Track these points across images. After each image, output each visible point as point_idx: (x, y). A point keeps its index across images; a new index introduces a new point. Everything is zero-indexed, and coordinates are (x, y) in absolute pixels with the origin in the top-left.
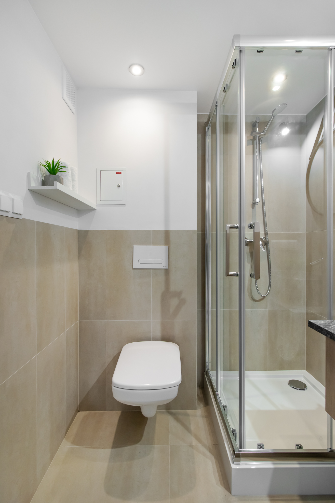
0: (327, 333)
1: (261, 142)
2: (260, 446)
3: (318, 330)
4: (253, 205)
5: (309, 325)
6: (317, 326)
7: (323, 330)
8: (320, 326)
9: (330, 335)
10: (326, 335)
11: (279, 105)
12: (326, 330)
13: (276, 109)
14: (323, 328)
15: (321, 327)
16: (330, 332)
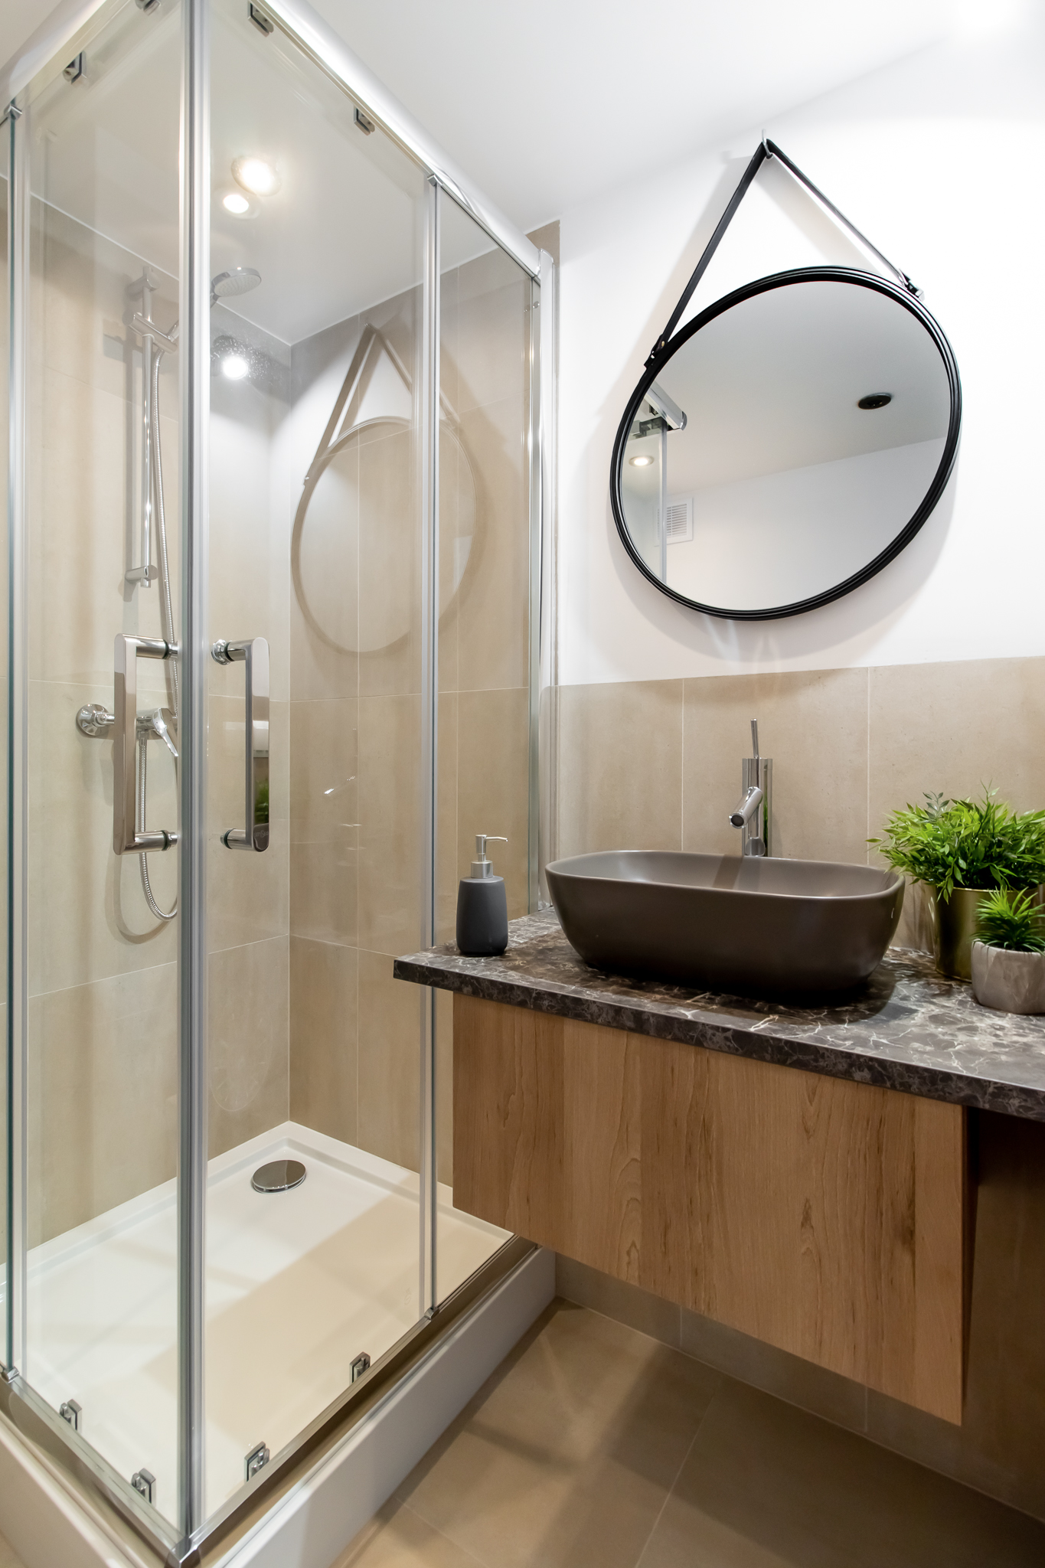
0: (462, 983)
1: (157, 365)
2: (258, 1455)
3: (431, 980)
4: (125, 585)
5: (398, 972)
6: (428, 968)
7: (446, 977)
8: (435, 966)
9: (472, 984)
10: (458, 990)
11: (239, 269)
12: (457, 973)
13: (229, 276)
14: (449, 972)
15: (442, 968)
16: (472, 977)
